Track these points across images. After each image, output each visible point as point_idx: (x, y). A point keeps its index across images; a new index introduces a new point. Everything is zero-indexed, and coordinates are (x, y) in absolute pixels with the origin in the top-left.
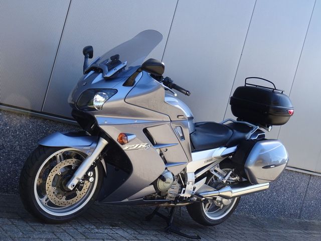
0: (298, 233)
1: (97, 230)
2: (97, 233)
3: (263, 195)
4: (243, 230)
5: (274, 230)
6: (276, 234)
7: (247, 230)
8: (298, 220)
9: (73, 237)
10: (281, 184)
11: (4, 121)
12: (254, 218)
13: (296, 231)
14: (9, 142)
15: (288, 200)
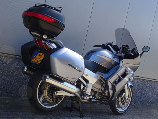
0: (156, 111)
1: (64, 113)
2: (65, 114)
3: (138, 93)
4: (131, 110)
5: (145, 110)
6: (146, 111)
7: (132, 110)
8: (155, 105)
9: (55, 116)
10: (146, 87)
11: (17, 63)
12: (134, 105)
13: (155, 110)
14: (19, 73)
15: (150, 95)
